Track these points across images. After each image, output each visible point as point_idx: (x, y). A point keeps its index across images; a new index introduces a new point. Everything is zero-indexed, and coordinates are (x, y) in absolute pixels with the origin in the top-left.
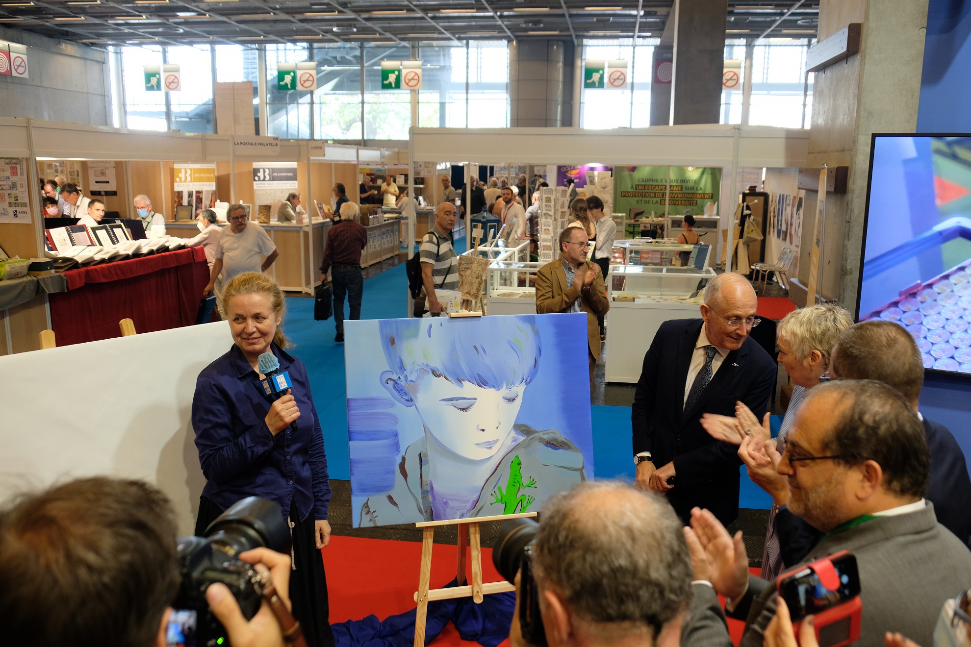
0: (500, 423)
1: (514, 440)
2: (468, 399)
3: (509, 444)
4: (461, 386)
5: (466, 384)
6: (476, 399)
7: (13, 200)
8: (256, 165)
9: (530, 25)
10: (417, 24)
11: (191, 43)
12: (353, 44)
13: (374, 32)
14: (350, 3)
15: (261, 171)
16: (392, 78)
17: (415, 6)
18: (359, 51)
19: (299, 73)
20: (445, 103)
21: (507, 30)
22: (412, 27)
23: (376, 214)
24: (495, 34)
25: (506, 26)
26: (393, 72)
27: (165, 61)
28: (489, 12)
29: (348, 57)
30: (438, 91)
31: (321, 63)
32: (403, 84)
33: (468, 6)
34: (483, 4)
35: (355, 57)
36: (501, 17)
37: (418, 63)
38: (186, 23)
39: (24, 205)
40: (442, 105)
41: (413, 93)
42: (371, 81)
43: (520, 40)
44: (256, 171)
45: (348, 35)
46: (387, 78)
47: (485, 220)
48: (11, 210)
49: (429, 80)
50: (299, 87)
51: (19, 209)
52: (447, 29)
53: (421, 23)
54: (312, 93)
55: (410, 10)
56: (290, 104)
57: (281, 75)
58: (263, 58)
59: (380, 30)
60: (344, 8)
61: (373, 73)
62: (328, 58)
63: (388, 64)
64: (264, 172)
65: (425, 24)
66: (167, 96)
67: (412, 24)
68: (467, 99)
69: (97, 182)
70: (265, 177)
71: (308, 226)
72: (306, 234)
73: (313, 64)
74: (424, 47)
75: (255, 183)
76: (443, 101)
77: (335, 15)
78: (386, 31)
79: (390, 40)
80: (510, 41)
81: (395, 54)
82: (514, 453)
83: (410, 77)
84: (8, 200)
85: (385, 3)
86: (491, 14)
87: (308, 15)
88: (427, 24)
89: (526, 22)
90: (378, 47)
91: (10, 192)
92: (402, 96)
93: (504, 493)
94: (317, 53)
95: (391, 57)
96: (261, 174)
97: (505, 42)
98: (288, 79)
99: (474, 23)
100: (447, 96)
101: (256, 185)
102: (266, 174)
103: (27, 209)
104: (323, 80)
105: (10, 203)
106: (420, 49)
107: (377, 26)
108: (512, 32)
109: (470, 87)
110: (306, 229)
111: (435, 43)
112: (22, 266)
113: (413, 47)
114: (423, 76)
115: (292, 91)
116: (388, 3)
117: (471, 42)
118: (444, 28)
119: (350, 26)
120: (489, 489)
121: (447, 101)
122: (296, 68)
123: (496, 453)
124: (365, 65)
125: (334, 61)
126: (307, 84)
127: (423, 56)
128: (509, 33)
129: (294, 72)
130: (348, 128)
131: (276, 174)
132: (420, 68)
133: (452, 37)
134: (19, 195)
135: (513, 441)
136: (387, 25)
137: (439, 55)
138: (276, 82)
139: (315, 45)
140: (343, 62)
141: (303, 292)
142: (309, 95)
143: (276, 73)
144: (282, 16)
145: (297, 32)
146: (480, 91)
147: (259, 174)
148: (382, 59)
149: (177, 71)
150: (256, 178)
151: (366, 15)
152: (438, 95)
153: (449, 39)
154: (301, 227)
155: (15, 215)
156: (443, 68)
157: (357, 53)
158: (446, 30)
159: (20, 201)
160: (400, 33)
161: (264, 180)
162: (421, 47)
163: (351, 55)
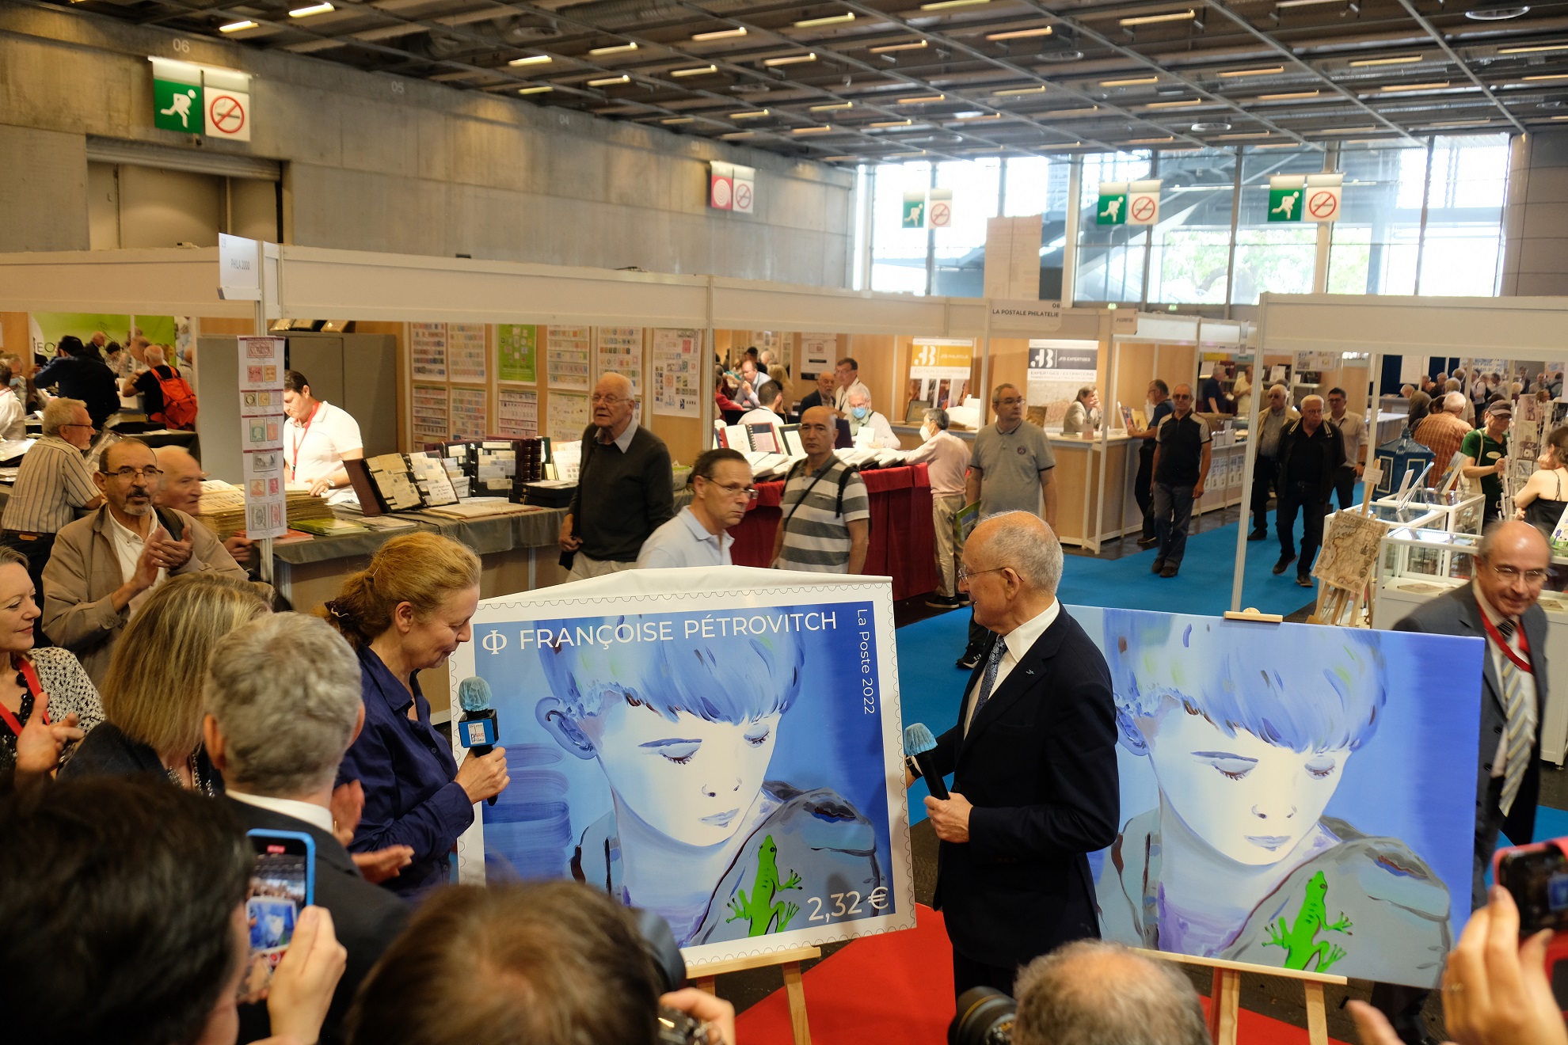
0: (1295, 810)
1: (1319, 844)
2: (1241, 758)
3: (1309, 848)
4: (1233, 735)
5: (1241, 732)
6: (1256, 761)
7: (681, 386)
8: (1034, 343)
9: (1557, 104)
10: (1339, 113)
11: (972, 157)
12: (1227, 149)
13: (1262, 128)
14: (1222, 84)
15: (1042, 353)
16: (1287, 203)
17: (1336, 82)
18: (1235, 160)
19: (1132, 198)
20: (1381, 245)
21: (1508, 115)
22: (1331, 117)
23: (1222, 429)
24: (1486, 122)
25: (1506, 107)
26: (1290, 193)
27: (933, 185)
28: (1474, 85)
29: (1216, 171)
30: (1370, 224)
31: (1169, 182)
32: (1306, 213)
33: (1435, 78)
34: (1464, 73)
35: (1227, 170)
36: (1498, 93)
37: (1337, 177)
38: (967, 127)
39: (693, 392)
40: (1376, 249)
41: (1323, 228)
42: (1251, 208)
43: (1534, 131)
44: (1033, 353)
45: (1217, 135)
46: (1279, 204)
47: (1402, 452)
48: (678, 399)
49: (1354, 206)
50: (1130, 220)
51: (687, 398)
52: (1391, 118)
53: (1345, 110)
54: (1149, 229)
55: (1325, 90)
56: (1113, 246)
57: (1103, 202)
58: (1077, 176)
59: (1271, 125)
60: (1211, 93)
61: (1253, 197)
62: (1182, 172)
63: (1281, 181)
64: (1046, 355)
65: (1352, 113)
66: (931, 234)
67: (1329, 112)
68: (1422, 238)
69: (811, 361)
70: (1046, 362)
71: (1100, 443)
72: (1096, 455)
73: (1157, 183)
74: (1349, 150)
75: (1030, 370)
76: (1377, 242)
77: (1197, 104)
78: (1281, 127)
79: (1289, 140)
80: (1514, 133)
81: (1298, 163)
82: (1315, 866)
83: (1319, 201)
84: (675, 385)
85: (1283, 82)
86: (1478, 89)
87: (1153, 107)
88: (1357, 112)
89: (1547, 100)
90: (1268, 153)
91: (679, 374)
92: (1305, 232)
93: (1290, 930)
94: (1165, 164)
95: (1287, 169)
96: (1040, 358)
97: (1505, 136)
98: (1113, 208)
99: (1445, 106)
100: (1387, 232)
101: (1032, 375)
102: (1049, 359)
103: (696, 399)
104: (1170, 209)
105: (677, 389)
106: (1342, 154)
107: (1266, 119)
108: (1518, 119)
109: (1429, 217)
110: (1097, 448)
111: (1371, 143)
112: (681, 476)
113: (1329, 151)
114: (1343, 198)
115: (1119, 226)
116: (1288, 81)
117: (1438, 139)
118: (1386, 116)
119: (1222, 121)
120: (1262, 919)
121: (1385, 241)
122: (1128, 190)
123: (1284, 860)
124: (1243, 183)
125: (1191, 178)
126: (1144, 215)
127: (1346, 165)
128: (1513, 121)
129: (1125, 197)
130: (1207, 285)
131: (1064, 359)
132: (1339, 186)
133: (1402, 132)
134: (689, 379)
135: (1315, 845)
136: (1284, 117)
137: (1377, 164)
138: (1094, 212)
139: (1163, 153)
140: (1206, 178)
141: (1083, 547)
142: (1145, 233)
143: (1096, 199)
144: (1111, 110)
145: (1134, 135)
146: (1451, 224)
147: (1037, 358)
148: (1274, 172)
149: (949, 197)
150: (1033, 364)
151: (1248, 103)
152: (1370, 230)
153: (1396, 135)
154: (1090, 445)
155: (682, 406)
156: (1383, 184)
157: (1231, 163)
158: (1391, 121)
159: (689, 387)
160: (1307, 129)
161: (1044, 367)
162: (1344, 150)
163: (1222, 167)
